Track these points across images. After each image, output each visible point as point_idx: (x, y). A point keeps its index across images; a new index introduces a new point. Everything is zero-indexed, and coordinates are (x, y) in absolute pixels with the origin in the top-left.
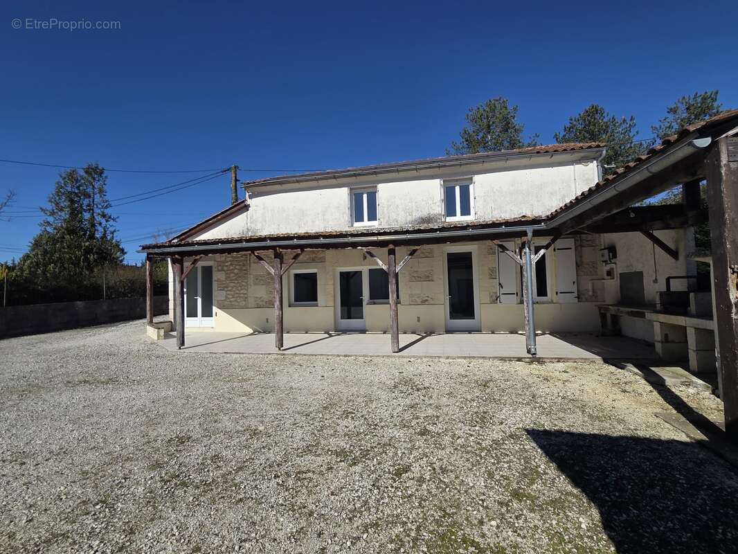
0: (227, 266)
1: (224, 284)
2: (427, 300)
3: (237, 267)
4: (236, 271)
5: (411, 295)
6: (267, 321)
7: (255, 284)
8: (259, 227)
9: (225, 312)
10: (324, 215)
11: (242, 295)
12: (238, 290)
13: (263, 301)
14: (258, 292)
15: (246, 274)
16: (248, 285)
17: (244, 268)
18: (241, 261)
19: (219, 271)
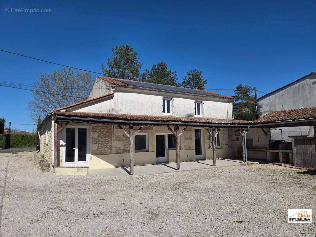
0: (99, 129)
1: (97, 140)
2: (190, 148)
3: (106, 130)
4: (105, 132)
5: (185, 146)
6: (123, 161)
7: (116, 140)
8: (119, 109)
9: (97, 157)
10: (152, 108)
11: (108, 147)
12: (106, 144)
13: (120, 150)
14: (118, 144)
15: (111, 134)
16: (112, 141)
17: (110, 131)
18: (108, 127)
19: (93, 132)
